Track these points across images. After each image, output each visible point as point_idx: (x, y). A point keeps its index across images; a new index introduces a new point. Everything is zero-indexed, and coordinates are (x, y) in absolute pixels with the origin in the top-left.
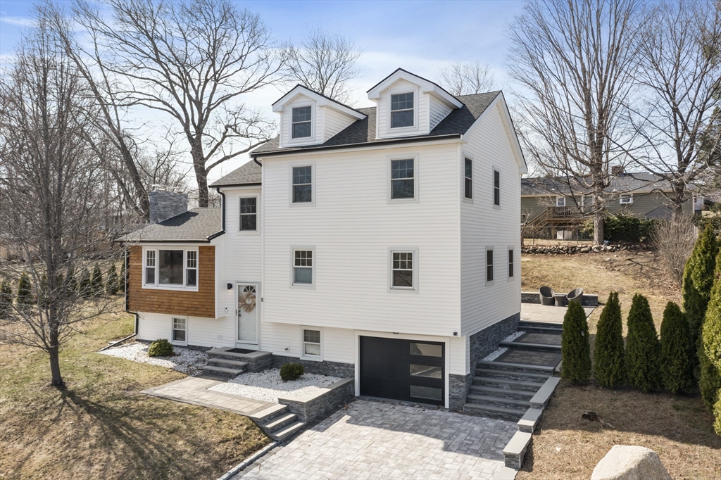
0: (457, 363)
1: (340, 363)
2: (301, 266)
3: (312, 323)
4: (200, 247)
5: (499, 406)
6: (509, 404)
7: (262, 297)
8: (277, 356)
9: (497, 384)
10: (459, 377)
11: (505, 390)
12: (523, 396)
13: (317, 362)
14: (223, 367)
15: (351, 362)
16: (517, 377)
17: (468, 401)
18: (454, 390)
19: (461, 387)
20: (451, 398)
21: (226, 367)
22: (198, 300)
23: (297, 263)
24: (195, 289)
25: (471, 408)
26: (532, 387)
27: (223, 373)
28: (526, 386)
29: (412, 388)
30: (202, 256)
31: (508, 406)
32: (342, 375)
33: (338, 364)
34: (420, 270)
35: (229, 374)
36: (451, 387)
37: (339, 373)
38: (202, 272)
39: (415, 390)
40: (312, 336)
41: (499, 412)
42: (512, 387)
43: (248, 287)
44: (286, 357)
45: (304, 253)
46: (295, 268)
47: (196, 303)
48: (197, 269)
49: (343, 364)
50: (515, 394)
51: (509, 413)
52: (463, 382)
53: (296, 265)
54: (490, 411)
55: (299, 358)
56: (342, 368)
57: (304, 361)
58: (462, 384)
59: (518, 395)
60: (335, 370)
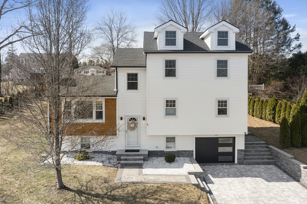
0: (240, 145)
1: (186, 151)
2: (169, 108)
3: (171, 134)
4: (106, 99)
5: (256, 160)
6: (260, 158)
7: (147, 123)
8: (150, 151)
9: (250, 151)
10: (241, 150)
11: (253, 153)
12: (263, 154)
13: (173, 151)
14: (130, 160)
15: (191, 149)
16: (255, 147)
17: (245, 159)
18: (240, 156)
19: (242, 154)
20: (238, 159)
21: (133, 160)
22: (104, 127)
23: (167, 106)
24: (103, 121)
25: (247, 162)
26: (263, 150)
27: (134, 164)
28: (261, 150)
29: (219, 157)
30: (107, 104)
31: (259, 159)
32: (187, 156)
33: (185, 151)
34: (230, 108)
35: (138, 163)
36: (238, 154)
37: (185, 155)
38: (107, 112)
39: (220, 158)
40: (171, 139)
41: (259, 162)
42: (256, 151)
43: (132, 119)
44: (156, 151)
45: (171, 101)
46: (166, 108)
47: (103, 129)
48: (104, 110)
49: (187, 151)
50: (260, 154)
51: (262, 162)
52: (243, 152)
53: (166, 107)
54: (255, 162)
55: (164, 151)
56: (187, 153)
57: (166, 152)
58: (242, 153)
59: (261, 154)
60: (183, 154)
